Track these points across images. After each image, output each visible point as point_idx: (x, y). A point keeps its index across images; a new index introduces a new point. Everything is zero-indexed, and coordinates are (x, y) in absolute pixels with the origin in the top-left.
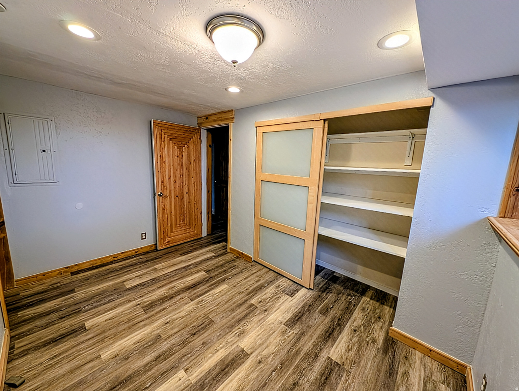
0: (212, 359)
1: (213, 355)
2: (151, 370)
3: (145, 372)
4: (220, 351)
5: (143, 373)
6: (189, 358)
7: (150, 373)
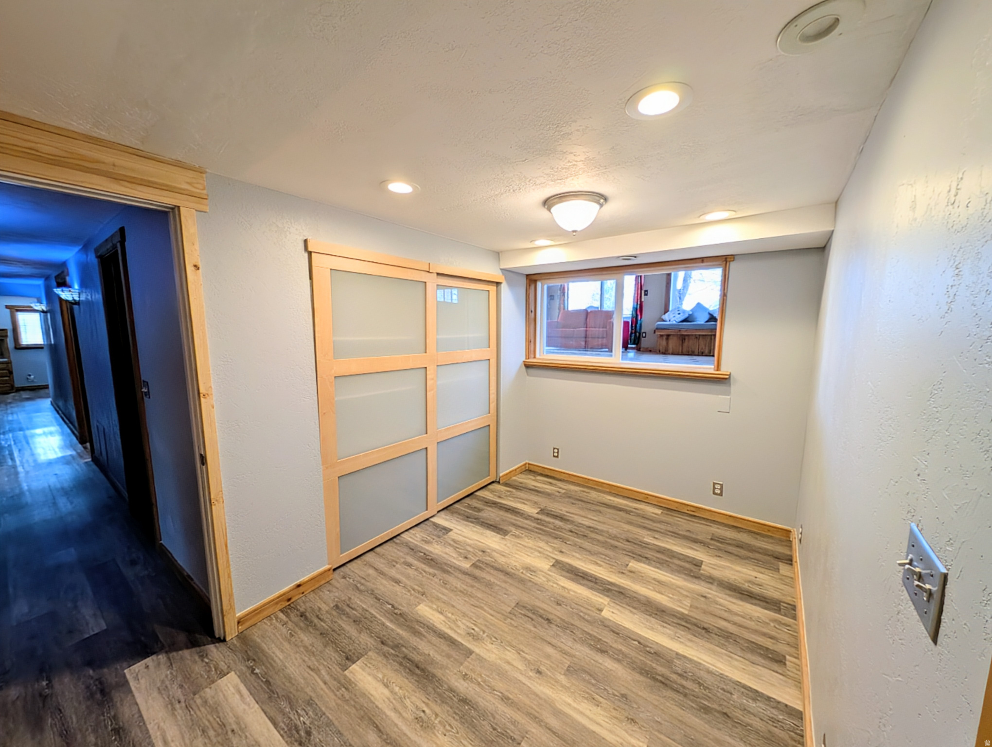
0: (576, 590)
1: (570, 590)
2: (620, 651)
3: (626, 656)
4: (562, 585)
5: (629, 658)
6: (585, 614)
7: (624, 649)
